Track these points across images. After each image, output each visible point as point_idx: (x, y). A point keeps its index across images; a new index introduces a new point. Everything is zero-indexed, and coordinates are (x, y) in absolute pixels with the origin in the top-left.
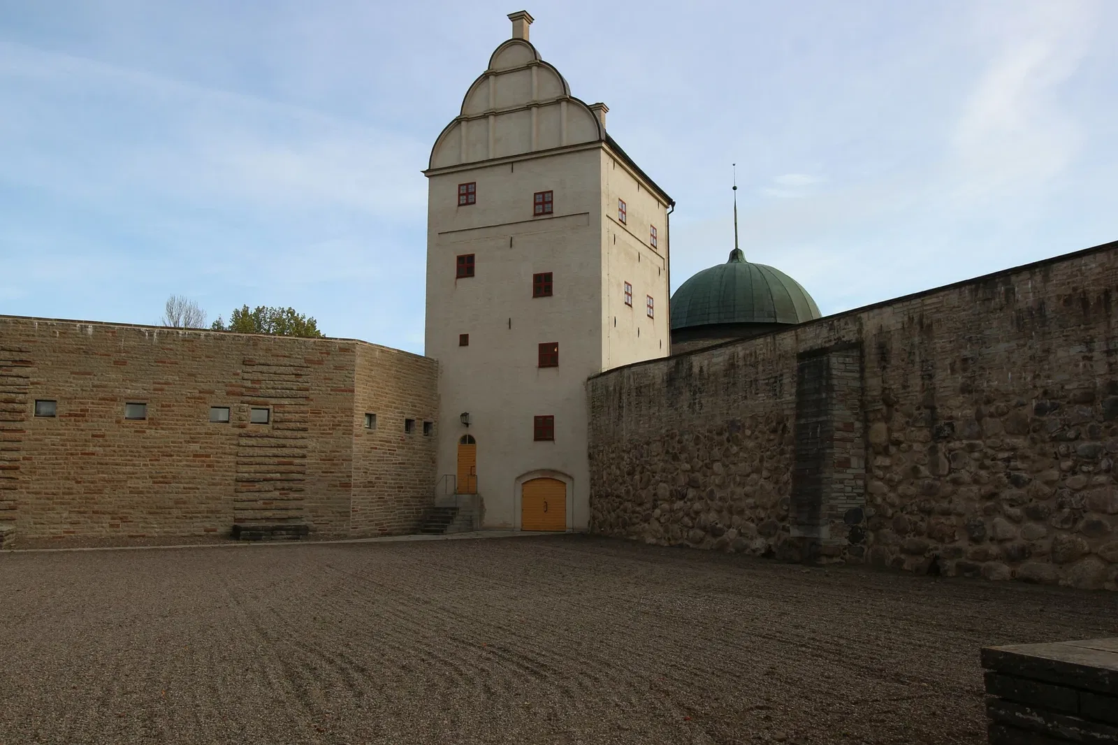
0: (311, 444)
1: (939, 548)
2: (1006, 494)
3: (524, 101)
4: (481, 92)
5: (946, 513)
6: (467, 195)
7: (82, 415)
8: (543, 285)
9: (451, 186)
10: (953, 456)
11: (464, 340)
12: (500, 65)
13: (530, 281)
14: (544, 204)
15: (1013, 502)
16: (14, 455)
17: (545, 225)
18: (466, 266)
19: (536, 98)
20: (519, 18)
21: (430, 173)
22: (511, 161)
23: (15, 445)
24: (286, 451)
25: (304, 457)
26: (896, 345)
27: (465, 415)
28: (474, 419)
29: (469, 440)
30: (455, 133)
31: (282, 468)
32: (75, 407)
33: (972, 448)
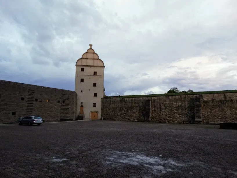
0: (69, 107)
1: (161, 121)
2: (168, 115)
3: (93, 58)
4: (85, 55)
5: (162, 117)
6: (83, 70)
7: (41, 101)
8: (95, 85)
9: (80, 68)
10: (162, 112)
11: (82, 91)
12: (89, 51)
13: (93, 84)
14: (95, 73)
15: (168, 116)
16: (32, 108)
17: (95, 77)
18: (82, 80)
19: (94, 58)
20: (91, 45)
21: (76, 65)
22: (90, 66)
23: (32, 106)
24: (67, 108)
25: (69, 108)
26: (156, 101)
27: (82, 102)
28: (83, 103)
29: (82, 106)
30: (81, 60)
31: (66, 110)
32: (40, 100)
33: (164, 111)
